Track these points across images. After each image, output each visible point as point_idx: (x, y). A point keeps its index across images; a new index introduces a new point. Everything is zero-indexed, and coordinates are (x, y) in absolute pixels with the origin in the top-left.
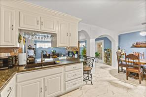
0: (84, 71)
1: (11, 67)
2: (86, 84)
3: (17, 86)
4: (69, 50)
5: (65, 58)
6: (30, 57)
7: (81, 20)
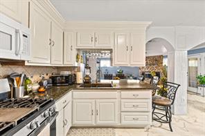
0: (153, 103)
1: (71, 85)
2: (160, 127)
3: (72, 102)
4: (143, 70)
5: (138, 81)
6: (87, 76)
7: (150, 23)
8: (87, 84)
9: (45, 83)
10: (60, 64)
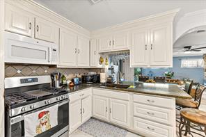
6: (110, 77)
8: (109, 84)
9: (75, 80)
10: (87, 66)
